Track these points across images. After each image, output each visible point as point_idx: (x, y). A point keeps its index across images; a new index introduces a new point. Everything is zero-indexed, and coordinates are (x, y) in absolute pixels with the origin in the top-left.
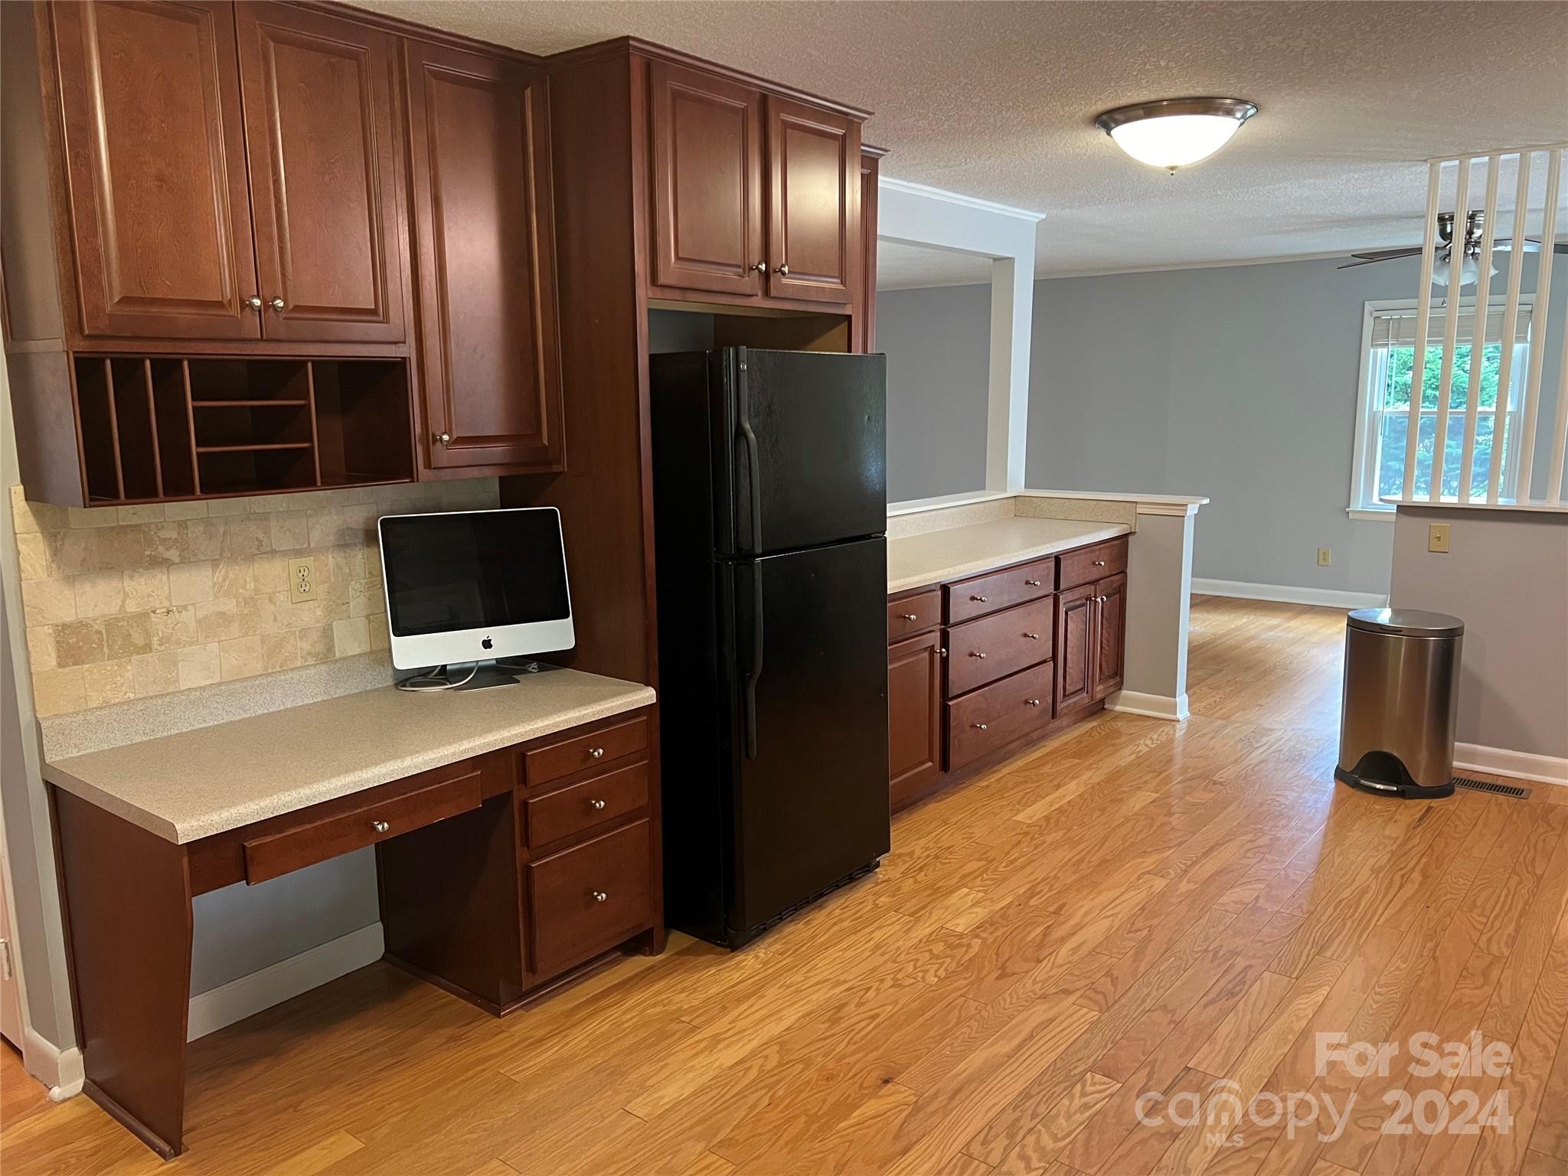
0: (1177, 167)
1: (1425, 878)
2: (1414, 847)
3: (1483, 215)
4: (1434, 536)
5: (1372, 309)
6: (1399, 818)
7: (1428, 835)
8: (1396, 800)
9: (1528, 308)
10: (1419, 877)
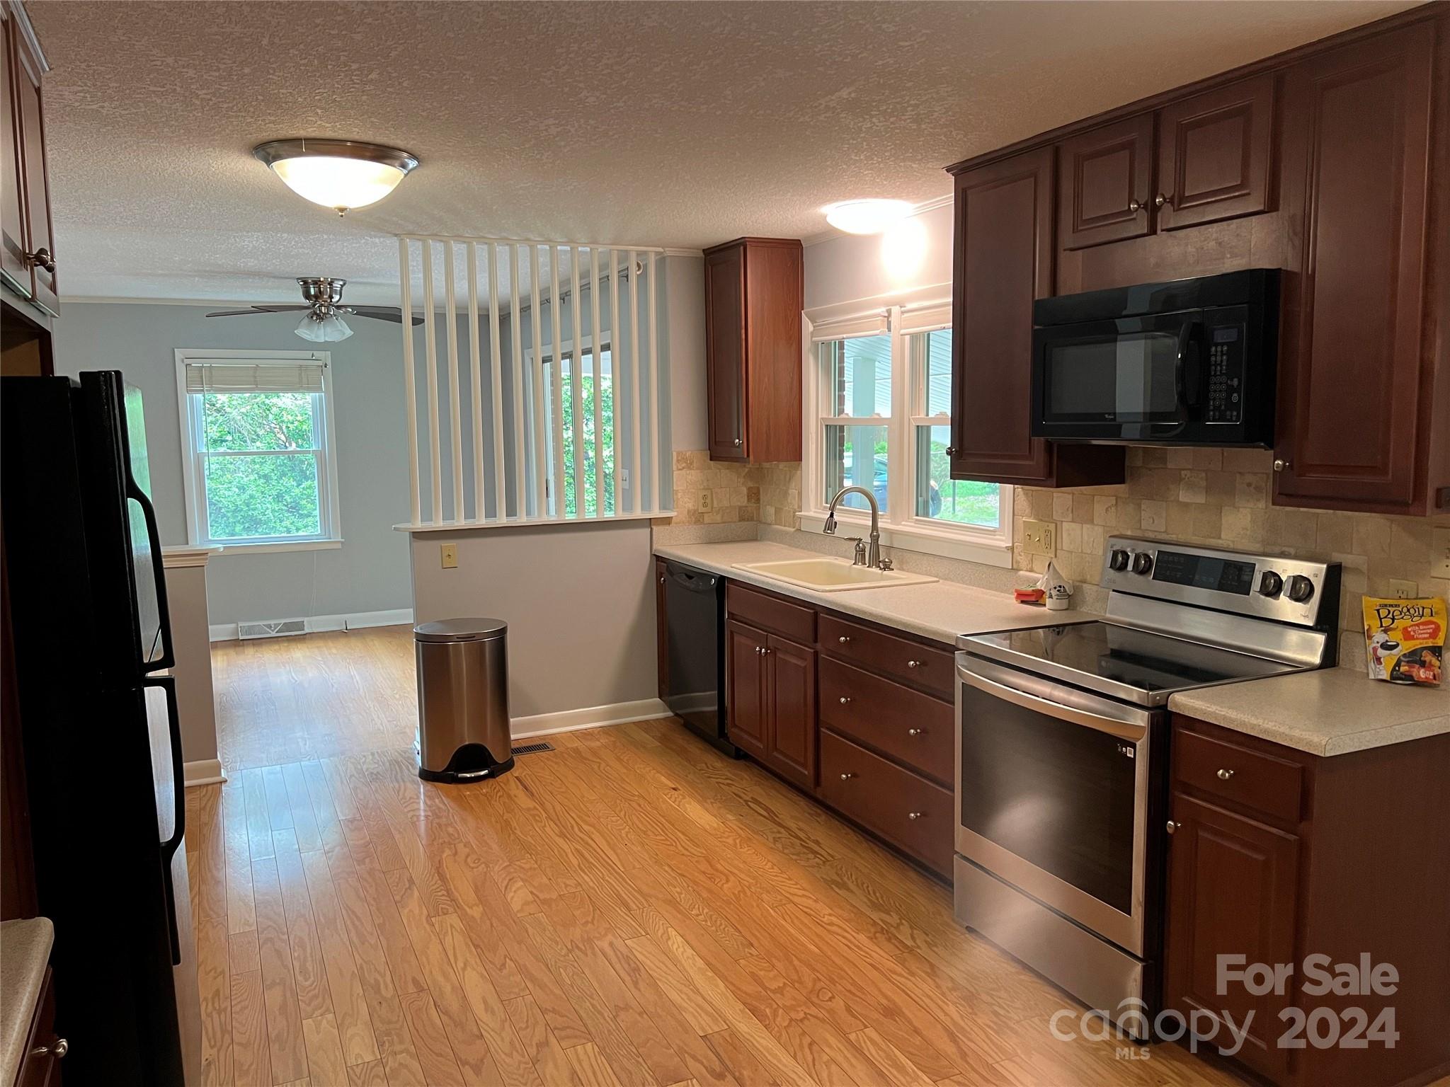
0: (345, 209)
1: (595, 828)
2: (554, 808)
3: (341, 283)
4: (445, 554)
5: (182, 357)
6: (512, 793)
7: (547, 797)
8: (491, 781)
9: (320, 363)
10: (590, 828)
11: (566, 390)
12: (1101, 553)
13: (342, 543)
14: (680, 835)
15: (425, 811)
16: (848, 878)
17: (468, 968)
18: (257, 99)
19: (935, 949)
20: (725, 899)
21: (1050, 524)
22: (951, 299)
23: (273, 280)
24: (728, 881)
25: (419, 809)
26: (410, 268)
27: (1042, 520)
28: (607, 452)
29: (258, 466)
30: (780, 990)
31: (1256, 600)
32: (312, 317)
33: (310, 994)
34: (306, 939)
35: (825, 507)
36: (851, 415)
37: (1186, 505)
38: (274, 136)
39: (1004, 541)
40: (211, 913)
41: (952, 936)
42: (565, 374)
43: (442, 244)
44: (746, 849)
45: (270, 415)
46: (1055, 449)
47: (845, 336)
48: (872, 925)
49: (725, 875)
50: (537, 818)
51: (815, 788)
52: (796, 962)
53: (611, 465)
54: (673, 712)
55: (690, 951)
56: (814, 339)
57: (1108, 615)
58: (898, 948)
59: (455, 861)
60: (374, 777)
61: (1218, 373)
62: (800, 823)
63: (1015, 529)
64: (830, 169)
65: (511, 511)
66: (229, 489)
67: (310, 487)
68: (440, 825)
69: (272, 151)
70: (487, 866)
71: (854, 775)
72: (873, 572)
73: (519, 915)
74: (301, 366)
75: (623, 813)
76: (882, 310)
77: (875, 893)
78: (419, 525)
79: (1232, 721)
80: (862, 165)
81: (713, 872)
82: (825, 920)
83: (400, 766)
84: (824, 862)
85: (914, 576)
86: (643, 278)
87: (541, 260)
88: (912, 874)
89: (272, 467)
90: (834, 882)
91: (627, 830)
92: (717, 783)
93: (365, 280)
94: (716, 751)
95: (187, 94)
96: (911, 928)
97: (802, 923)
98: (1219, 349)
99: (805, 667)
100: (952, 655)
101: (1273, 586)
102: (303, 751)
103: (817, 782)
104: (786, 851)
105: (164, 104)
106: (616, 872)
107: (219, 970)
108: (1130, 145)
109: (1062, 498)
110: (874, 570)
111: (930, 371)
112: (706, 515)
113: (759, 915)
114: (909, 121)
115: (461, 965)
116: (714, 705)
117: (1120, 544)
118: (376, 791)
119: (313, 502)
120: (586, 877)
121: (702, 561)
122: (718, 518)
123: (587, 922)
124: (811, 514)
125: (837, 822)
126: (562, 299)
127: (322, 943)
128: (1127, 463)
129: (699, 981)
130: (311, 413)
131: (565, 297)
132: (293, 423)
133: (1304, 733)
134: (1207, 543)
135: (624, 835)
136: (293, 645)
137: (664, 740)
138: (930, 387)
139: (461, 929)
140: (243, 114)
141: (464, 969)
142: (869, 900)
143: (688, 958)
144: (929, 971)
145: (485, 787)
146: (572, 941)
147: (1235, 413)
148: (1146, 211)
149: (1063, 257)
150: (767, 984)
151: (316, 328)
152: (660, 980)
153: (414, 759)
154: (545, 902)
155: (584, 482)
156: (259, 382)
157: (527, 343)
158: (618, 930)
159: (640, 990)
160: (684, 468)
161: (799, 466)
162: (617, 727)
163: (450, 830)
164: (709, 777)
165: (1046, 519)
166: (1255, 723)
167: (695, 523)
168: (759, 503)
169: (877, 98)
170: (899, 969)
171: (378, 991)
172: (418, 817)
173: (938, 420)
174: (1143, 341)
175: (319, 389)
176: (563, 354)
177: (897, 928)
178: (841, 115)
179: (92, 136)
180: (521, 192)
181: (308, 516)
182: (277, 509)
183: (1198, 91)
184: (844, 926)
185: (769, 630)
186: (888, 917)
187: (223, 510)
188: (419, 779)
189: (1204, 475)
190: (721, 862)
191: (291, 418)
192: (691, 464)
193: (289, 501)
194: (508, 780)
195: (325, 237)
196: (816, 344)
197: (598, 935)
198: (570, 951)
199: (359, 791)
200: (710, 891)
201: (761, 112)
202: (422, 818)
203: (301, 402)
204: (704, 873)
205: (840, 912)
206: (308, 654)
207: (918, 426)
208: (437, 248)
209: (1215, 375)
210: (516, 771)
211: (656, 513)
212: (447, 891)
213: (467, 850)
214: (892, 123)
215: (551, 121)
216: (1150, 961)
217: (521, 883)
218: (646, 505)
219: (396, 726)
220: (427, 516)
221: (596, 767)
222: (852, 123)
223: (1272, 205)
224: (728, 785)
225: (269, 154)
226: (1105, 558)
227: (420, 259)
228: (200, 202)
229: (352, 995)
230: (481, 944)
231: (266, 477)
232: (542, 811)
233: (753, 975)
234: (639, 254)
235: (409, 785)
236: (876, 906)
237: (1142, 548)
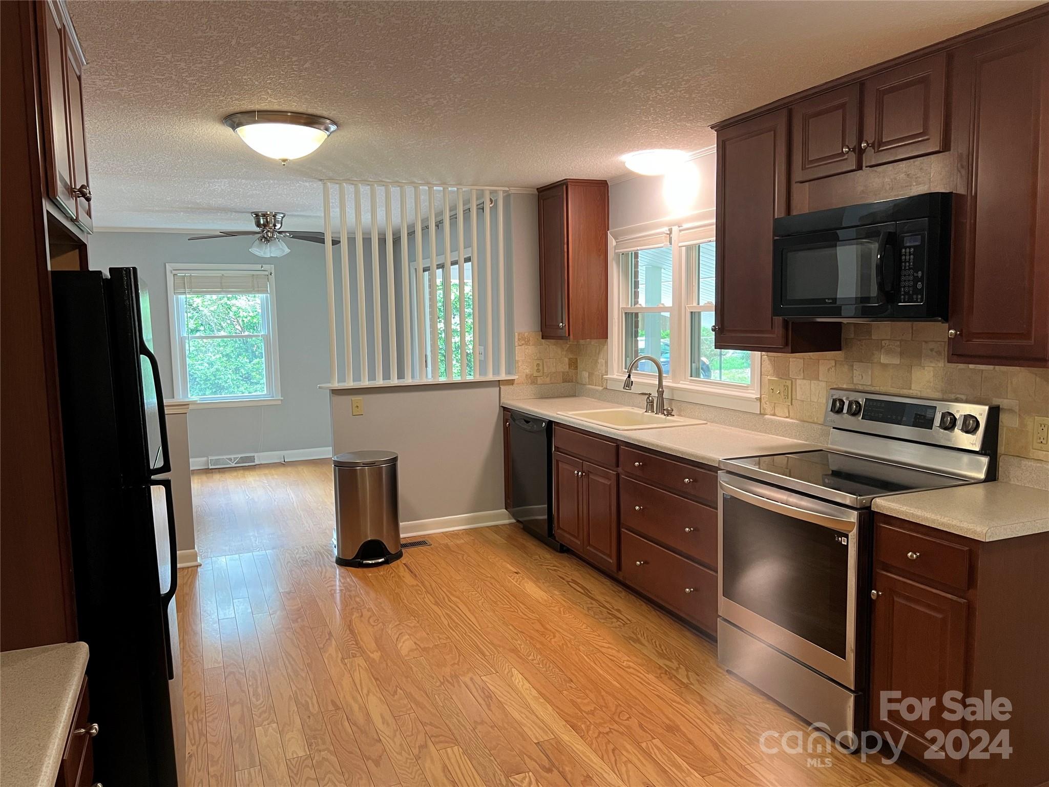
0: (287, 160)
1: (459, 598)
2: (431, 585)
3: (282, 215)
4: (354, 406)
5: (171, 269)
6: (401, 574)
7: (426, 577)
8: (386, 566)
9: (266, 273)
10: (456, 599)
11: (440, 293)
12: (824, 401)
13: (281, 400)
14: (521, 605)
15: (340, 586)
16: (641, 636)
17: (371, 694)
18: (227, 83)
19: (704, 685)
20: (552, 649)
21: (787, 381)
22: (714, 221)
23: (234, 214)
24: (554, 637)
25: (335, 585)
26: (331, 204)
27: (781, 378)
28: (469, 337)
29: (222, 348)
30: (592, 713)
31: (937, 434)
32: (261, 240)
33: (260, 711)
34: (257, 673)
35: (625, 372)
36: (644, 305)
37: (885, 366)
38: (238, 109)
39: (754, 394)
40: (192, 654)
41: (715, 676)
42: (439, 281)
43: (353, 186)
44: (567, 615)
45: (231, 312)
46: (790, 325)
47: (638, 248)
48: (659, 669)
49: (553, 633)
50: (419, 592)
51: (618, 572)
52: (603, 693)
53: (471, 347)
54: (515, 519)
55: (527, 685)
56: (617, 251)
57: (830, 446)
58: (677, 684)
59: (361, 621)
60: (304, 563)
61: (907, 268)
62: (607, 598)
63: (762, 383)
64: (627, 128)
65: (401, 375)
66: (201, 365)
67: (258, 363)
68: (350, 596)
69: (237, 120)
70: (384, 625)
71: (646, 562)
72: (658, 417)
73: (406, 658)
74: (253, 275)
75: (479, 589)
76: (665, 229)
77: (661, 647)
78: (336, 385)
79: (918, 517)
80: (650, 124)
81: (543, 630)
82: (624, 664)
83: (322, 556)
84: (624, 624)
85: (687, 419)
86: (494, 209)
87: (422, 197)
88: (688, 634)
89: (232, 349)
90: (631, 638)
91: (482, 600)
92: (547, 569)
93: (299, 213)
94: (547, 547)
95: (179, 80)
96: (687, 670)
97: (608, 665)
98: (908, 250)
99: (610, 485)
100: (716, 474)
101: (949, 423)
102: (254, 545)
103: (619, 568)
104: (596, 617)
105: (164, 88)
106: (475, 630)
107: (198, 693)
108: (842, 106)
109: (796, 361)
110: (660, 416)
111: (701, 275)
112: (539, 378)
113: (577, 660)
114: (683, 92)
115: (365, 691)
116: (545, 515)
117: (838, 395)
118: (306, 573)
119: (260, 374)
120: (453, 633)
121: (536, 410)
122: (548, 380)
123: (454, 664)
124: (615, 377)
125: (633, 597)
126: (437, 226)
127: (268, 676)
128: (843, 336)
129: (534, 705)
130: (260, 311)
131: (439, 224)
132: (246, 318)
133: (970, 525)
134: (901, 393)
135: (480, 604)
136: (247, 473)
137: (510, 538)
138: (700, 287)
139: (365, 667)
140: (217, 94)
141: (367, 695)
142: (657, 651)
143: (526, 689)
144: (699, 700)
145: (382, 571)
146: (443, 676)
147: (919, 296)
148: (855, 153)
149: (795, 187)
150: (583, 709)
151: (264, 248)
152: (506, 704)
153: (332, 551)
154: (424, 649)
155: (452, 360)
156: (223, 286)
157: (412, 258)
158: (476, 670)
159: (491, 711)
160: (523, 344)
161: (606, 342)
162: (475, 529)
163: (358, 599)
164: (542, 565)
165: (785, 377)
166: (935, 518)
167: (531, 384)
168: (577, 369)
169: (660, 76)
170: (678, 699)
171: (307, 709)
172: (335, 590)
173: (706, 308)
174: (855, 246)
175: (266, 291)
176: (437, 265)
177: (677, 670)
178: (635, 89)
179: (114, 111)
180: (408, 148)
181: (257, 384)
182: (235, 378)
183: (890, 67)
184: (638, 668)
185: (583, 458)
186: (670, 663)
187: (197, 380)
188: (335, 564)
189: (898, 343)
190: (550, 623)
191: (245, 314)
192: (528, 341)
193: (244, 373)
194: (398, 566)
195: (271, 182)
196: (617, 255)
197: (461, 673)
198: (442, 683)
199: (293, 572)
200: (541, 643)
201: (578, 87)
202: (338, 591)
203: (253, 303)
204: (537, 631)
205: (635, 659)
206: (258, 479)
207: (692, 312)
208: (349, 189)
209: (905, 270)
210: (404, 560)
211: (503, 376)
212: (356, 641)
213: (370, 613)
214: (671, 94)
215: (430, 96)
216: (860, 693)
217: (407, 637)
218: (496, 371)
219: (319, 528)
220: (342, 379)
221: (460, 557)
222: (642, 94)
223: (946, 147)
224: (555, 570)
225: (234, 122)
226: (827, 405)
227: (337, 197)
228: (186, 158)
229: (289, 711)
230: (380, 678)
231: (227, 355)
232: (422, 587)
233: (572, 701)
234: (492, 192)
235: (328, 568)
236: (661, 655)
237: (854, 396)
